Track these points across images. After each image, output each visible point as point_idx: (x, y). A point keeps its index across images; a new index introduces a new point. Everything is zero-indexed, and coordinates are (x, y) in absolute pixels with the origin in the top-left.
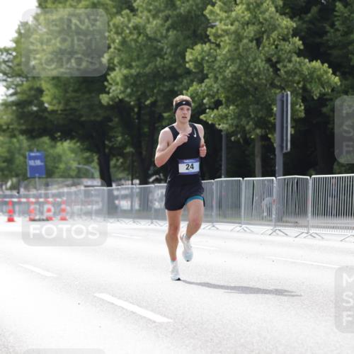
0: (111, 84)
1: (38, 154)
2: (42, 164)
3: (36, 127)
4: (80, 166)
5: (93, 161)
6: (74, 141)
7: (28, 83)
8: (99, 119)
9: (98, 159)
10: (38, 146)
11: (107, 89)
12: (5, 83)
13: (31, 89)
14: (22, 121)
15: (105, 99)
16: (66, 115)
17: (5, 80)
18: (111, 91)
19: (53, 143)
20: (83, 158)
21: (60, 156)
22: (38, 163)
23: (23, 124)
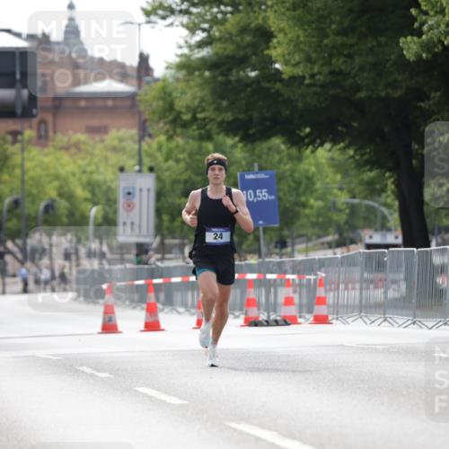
0: (426, 13)
1: (262, 176)
2: (273, 197)
3: (255, 115)
4: (356, 201)
5: (383, 190)
6: (342, 145)
7: (238, 17)
8: (397, 94)
9: (398, 184)
10: (260, 157)
11: (416, 25)
12: (185, 19)
13: (244, 30)
14: (225, 103)
15: (410, 47)
16: (322, 86)
17: (187, 12)
18: (425, 28)
19: (294, 151)
20: (361, 183)
21: (310, 179)
22: (263, 195)
23: (226, 110)
